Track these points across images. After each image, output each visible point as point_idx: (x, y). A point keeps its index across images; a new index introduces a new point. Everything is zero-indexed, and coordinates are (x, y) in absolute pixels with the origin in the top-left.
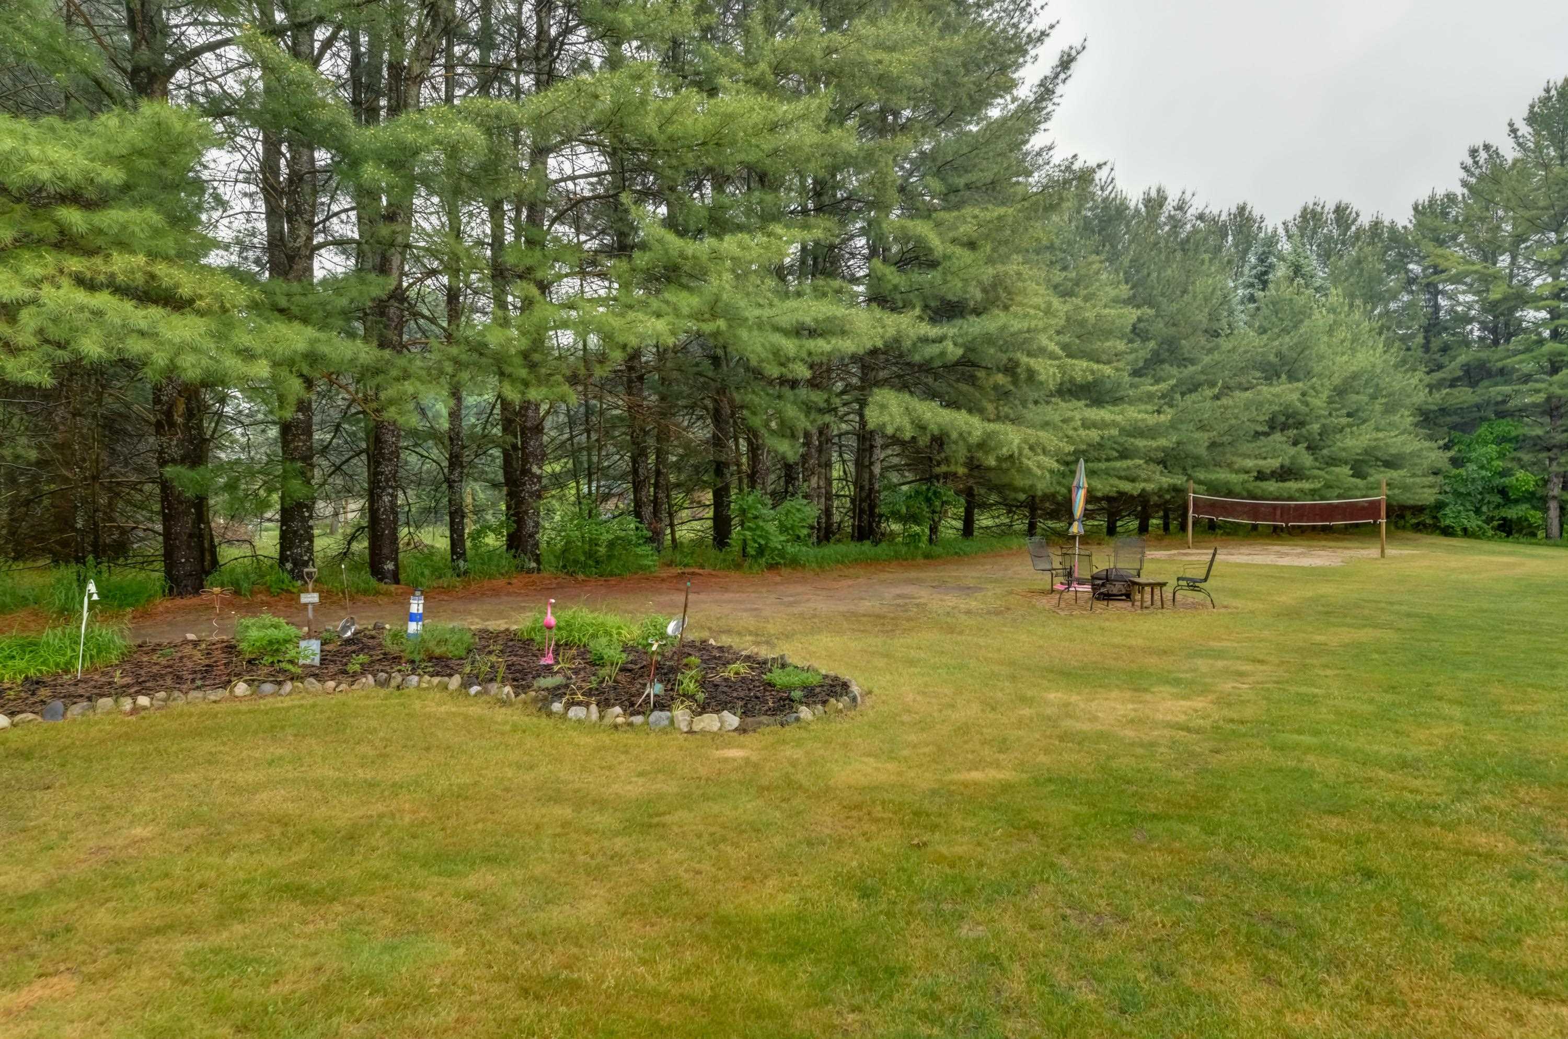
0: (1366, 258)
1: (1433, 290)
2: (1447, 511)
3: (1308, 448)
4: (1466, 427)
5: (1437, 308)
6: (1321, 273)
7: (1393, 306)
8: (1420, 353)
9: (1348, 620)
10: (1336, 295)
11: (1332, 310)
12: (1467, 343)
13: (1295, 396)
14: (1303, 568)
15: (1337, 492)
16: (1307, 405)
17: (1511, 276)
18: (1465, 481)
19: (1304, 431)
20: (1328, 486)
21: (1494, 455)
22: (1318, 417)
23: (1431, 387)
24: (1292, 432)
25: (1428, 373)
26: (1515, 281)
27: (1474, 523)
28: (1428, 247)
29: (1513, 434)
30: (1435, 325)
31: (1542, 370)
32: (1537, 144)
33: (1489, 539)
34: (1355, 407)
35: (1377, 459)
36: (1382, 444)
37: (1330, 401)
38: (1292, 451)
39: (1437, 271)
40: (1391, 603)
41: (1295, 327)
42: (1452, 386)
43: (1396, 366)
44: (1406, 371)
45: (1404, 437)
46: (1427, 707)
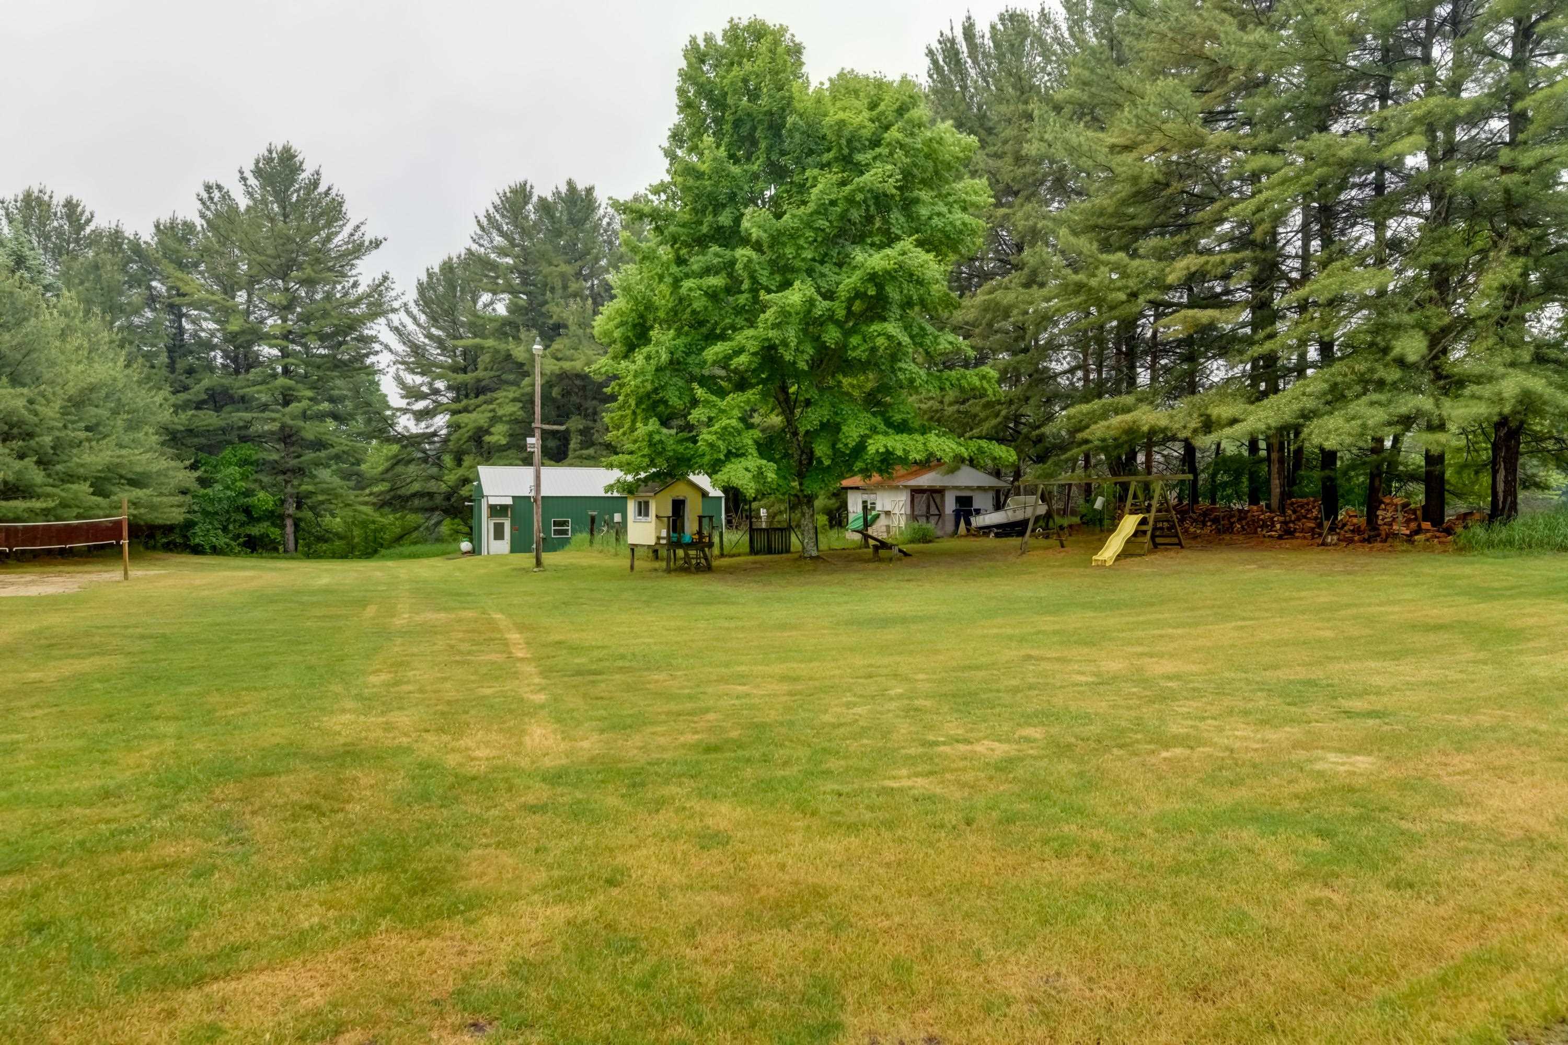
0: (104, 264)
1: (175, 311)
2: (197, 529)
3: (39, 463)
4: (211, 449)
5: (181, 330)
6: (51, 273)
7: (136, 320)
8: (165, 372)
9: (74, 651)
10: (69, 299)
11: (65, 313)
12: (211, 368)
13: (20, 403)
14: (29, 597)
15: (75, 511)
16: (36, 415)
17: (248, 313)
18: (211, 501)
19: (32, 443)
20: (64, 505)
21: (238, 476)
22: (51, 429)
23: (177, 408)
24: (17, 444)
25: (174, 393)
26: (252, 318)
27: (222, 540)
28: (171, 269)
29: (254, 458)
30: (181, 346)
31: (276, 402)
32: (263, 196)
33: (237, 555)
34: (94, 421)
35: (121, 477)
36: (125, 461)
37: (64, 412)
38: (18, 465)
39: (181, 295)
40: (126, 627)
41: (19, 324)
42: (198, 408)
43: (139, 383)
44: (150, 389)
45: (148, 455)
46: (143, 729)
